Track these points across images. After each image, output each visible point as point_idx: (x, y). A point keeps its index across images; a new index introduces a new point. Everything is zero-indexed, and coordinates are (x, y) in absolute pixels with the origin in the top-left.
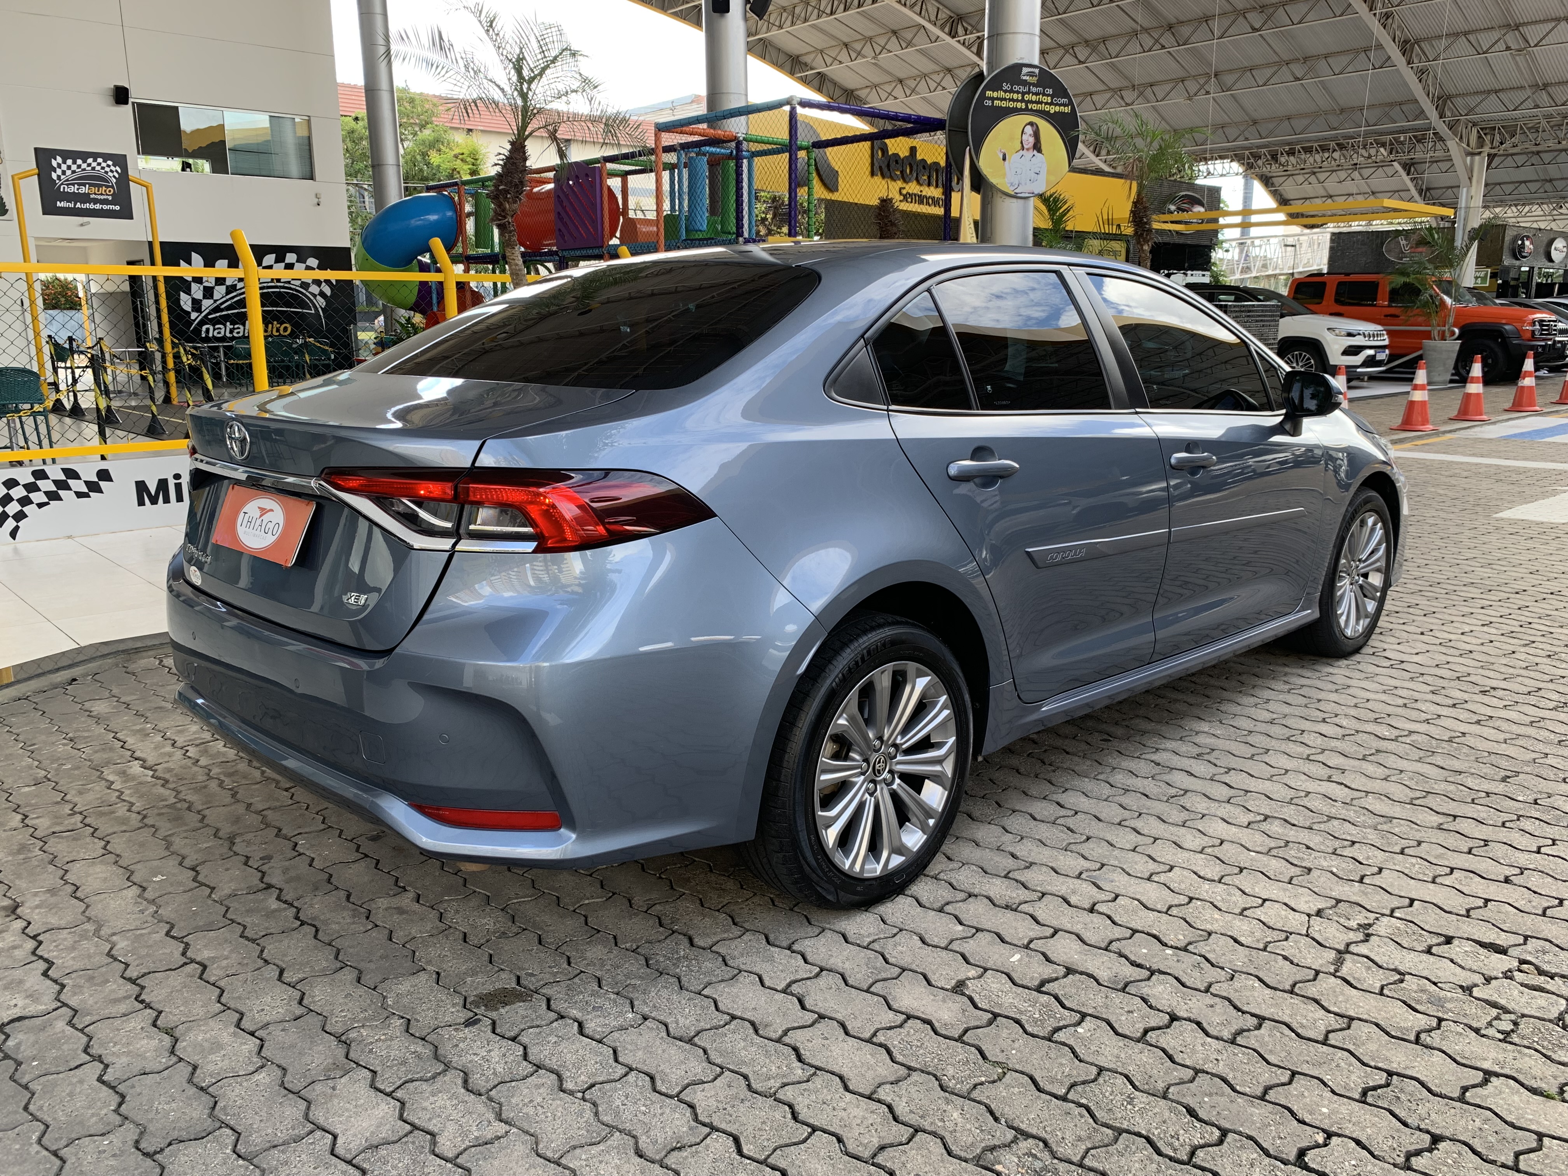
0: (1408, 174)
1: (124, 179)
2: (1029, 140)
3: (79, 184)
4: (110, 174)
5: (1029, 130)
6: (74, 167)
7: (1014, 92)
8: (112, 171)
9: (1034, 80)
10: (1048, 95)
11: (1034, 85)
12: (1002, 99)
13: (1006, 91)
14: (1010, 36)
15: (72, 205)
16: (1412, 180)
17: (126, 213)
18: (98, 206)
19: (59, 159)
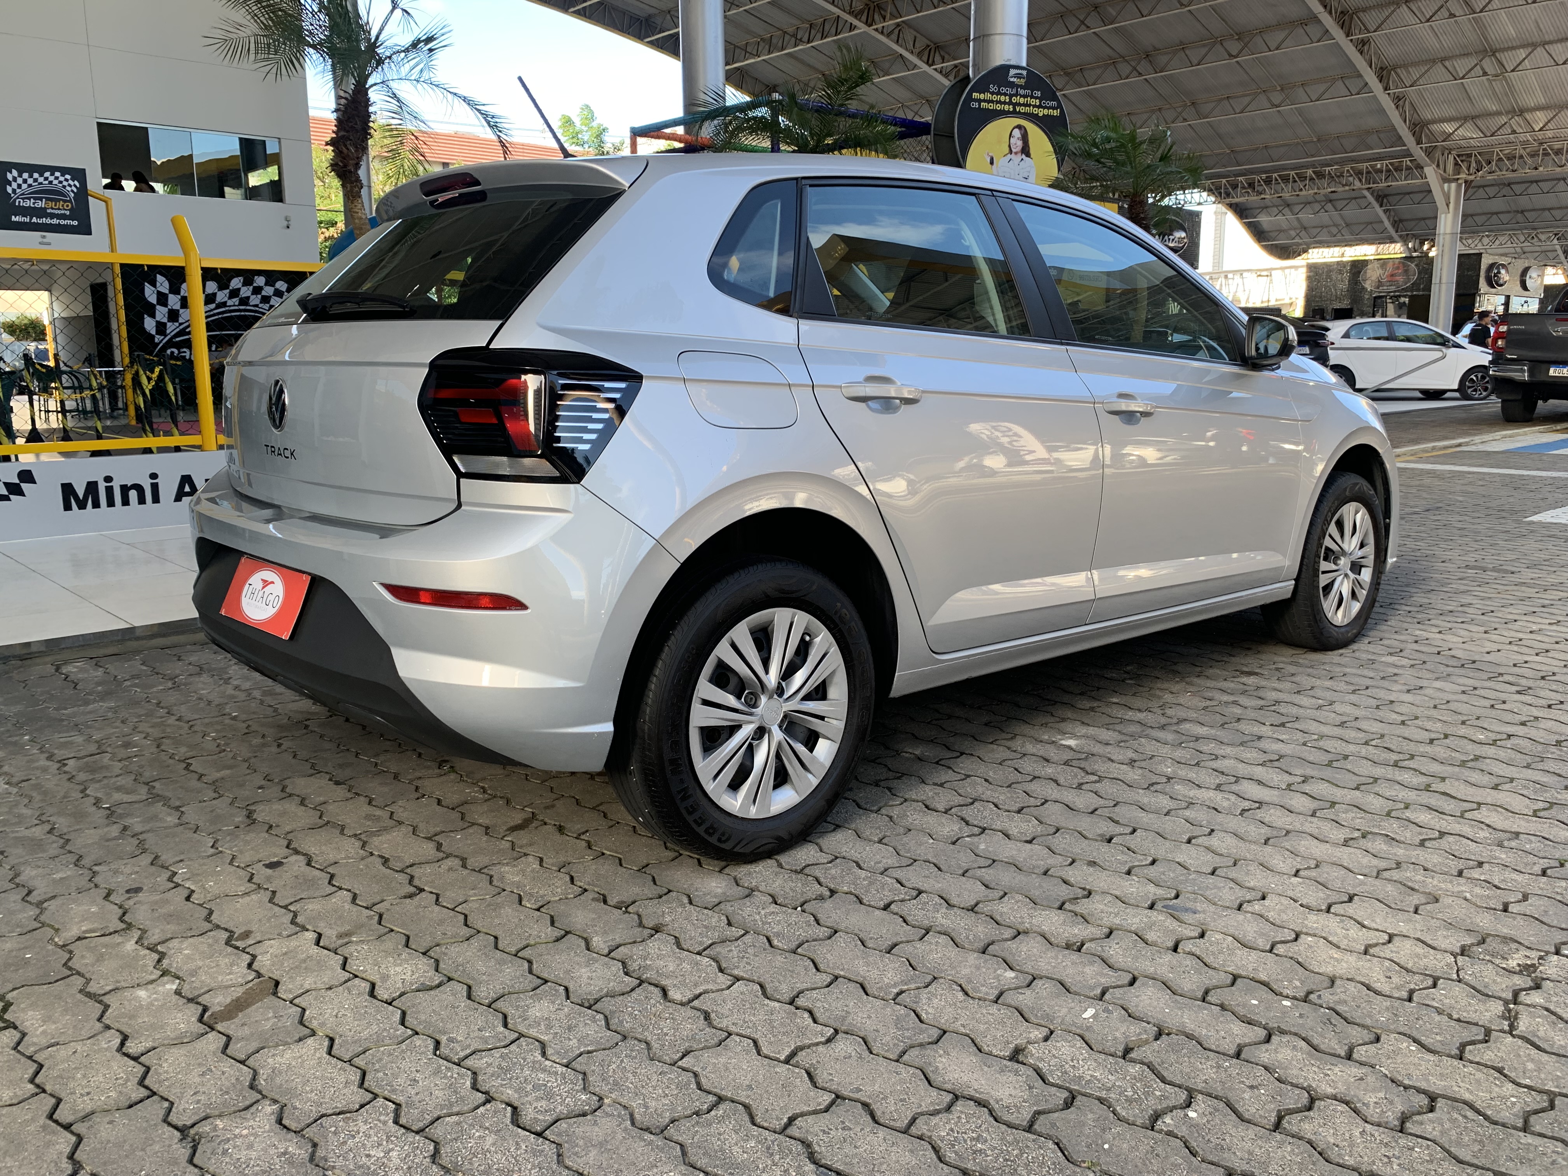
0: (1381, 206)
1: (83, 194)
2: (1018, 144)
3: (35, 198)
4: (68, 188)
5: (1017, 133)
6: (30, 181)
7: (1001, 94)
8: (70, 185)
9: (1022, 82)
10: (1036, 98)
11: (1022, 87)
12: (989, 102)
13: (992, 93)
14: (997, 37)
15: (27, 220)
16: (1385, 211)
17: (85, 229)
18: (55, 221)
19: (15, 173)
